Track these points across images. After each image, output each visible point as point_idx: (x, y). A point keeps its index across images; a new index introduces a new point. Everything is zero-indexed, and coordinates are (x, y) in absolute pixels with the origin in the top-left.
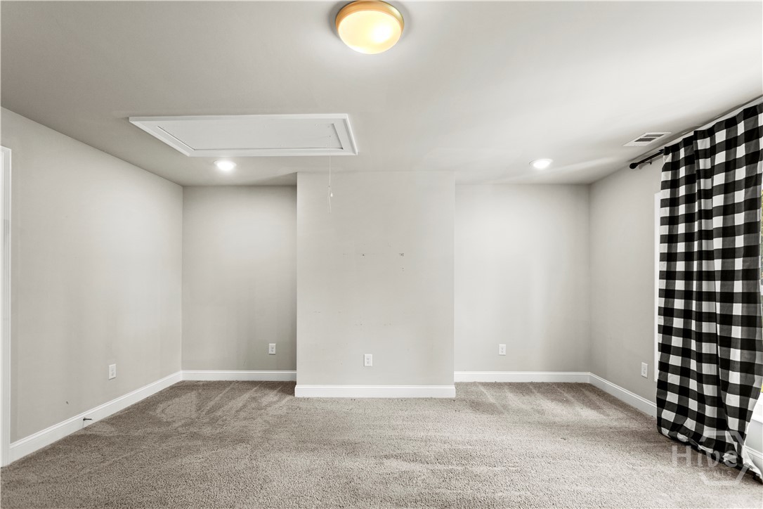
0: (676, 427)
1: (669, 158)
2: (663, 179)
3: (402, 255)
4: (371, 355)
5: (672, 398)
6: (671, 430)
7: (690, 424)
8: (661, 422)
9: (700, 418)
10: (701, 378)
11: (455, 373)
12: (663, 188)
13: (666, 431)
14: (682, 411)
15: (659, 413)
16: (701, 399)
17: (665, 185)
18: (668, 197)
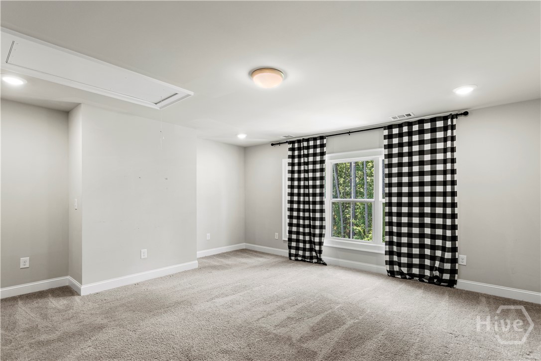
0: (297, 255)
1: (291, 146)
2: (289, 154)
3: (166, 179)
4: (146, 250)
5: (294, 244)
6: (295, 257)
7: (301, 253)
8: (290, 255)
9: (304, 250)
10: (304, 234)
11: (198, 252)
12: (289, 158)
13: (293, 258)
14: (297, 248)
15: (290, 251)
16: (304, 242)
17: (289, 157)
18: (291, 162)
